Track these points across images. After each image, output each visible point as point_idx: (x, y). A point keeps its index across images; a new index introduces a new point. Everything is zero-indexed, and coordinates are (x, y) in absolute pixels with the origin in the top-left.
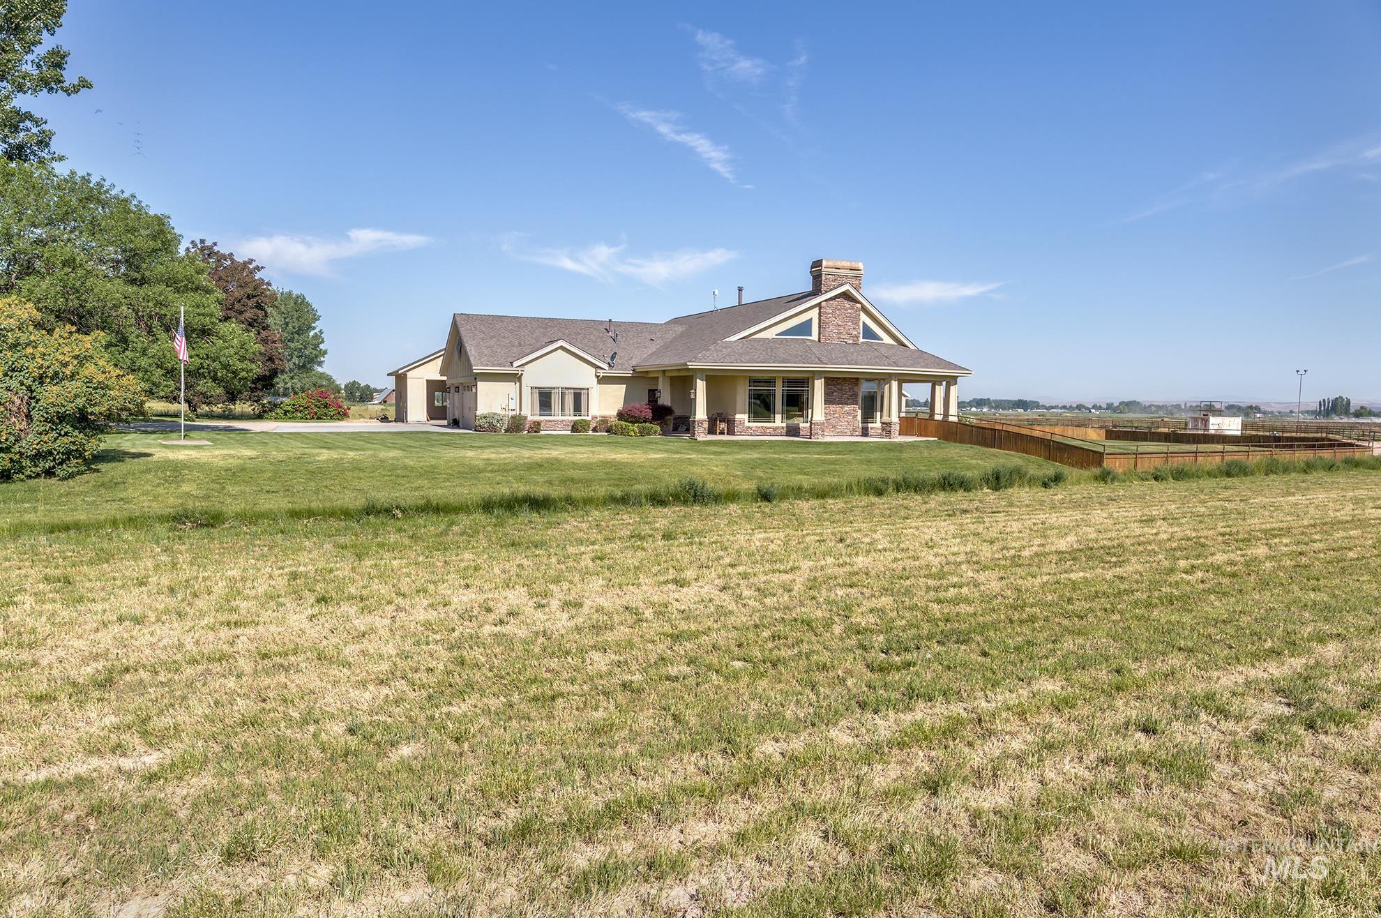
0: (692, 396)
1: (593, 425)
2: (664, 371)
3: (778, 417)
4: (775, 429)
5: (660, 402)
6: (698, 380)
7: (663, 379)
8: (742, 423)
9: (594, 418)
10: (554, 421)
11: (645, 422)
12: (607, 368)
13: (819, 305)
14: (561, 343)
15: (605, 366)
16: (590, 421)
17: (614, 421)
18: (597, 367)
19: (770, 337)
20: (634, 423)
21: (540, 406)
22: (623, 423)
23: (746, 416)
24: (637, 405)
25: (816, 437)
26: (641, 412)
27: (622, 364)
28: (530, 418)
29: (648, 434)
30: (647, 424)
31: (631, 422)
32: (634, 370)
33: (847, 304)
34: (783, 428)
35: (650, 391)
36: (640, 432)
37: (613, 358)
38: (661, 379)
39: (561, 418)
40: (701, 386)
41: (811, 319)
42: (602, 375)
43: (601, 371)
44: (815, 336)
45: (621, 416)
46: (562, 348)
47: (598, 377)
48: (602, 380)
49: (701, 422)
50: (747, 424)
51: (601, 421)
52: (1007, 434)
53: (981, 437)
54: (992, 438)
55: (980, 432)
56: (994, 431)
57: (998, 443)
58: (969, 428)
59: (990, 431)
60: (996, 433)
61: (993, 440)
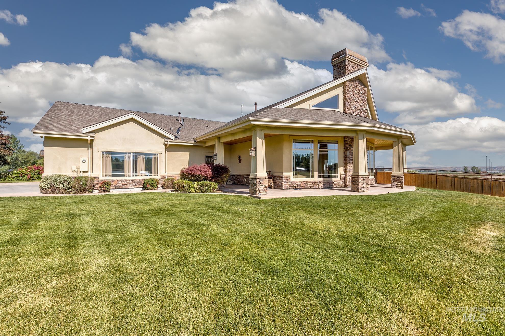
0: (253, 154)
1: (161, 183)
2: (219, 138)
3: (316, 174)
4: (314, 183)
5: (216, 163)
6: (258, 138)
7: (219, 145)
8: (288, 178)
9: (164, 177)
10: (126, 180)
11: (205, 180)
12: (173, 138)
13: (344, 84)
14: (131, 116)
15: (172, 137)
16: (158, 180)
17: (178, 180)
18: (165, 137)
19: (308, 108)
20: (195, 181)
21: (113, 168)
22: (186, 181)
23: (291, 174)
24: (198, 166)
25: (362, 190)
26: (201, 171)
27: (186, 137)
28: (101, 178)
29: (207, 191)
30: (207, 182)
31: (191, 180)
32: (195, 141)
33: (360, 87)
34: (319, 182)
35: (207, 157)
36: (200, 189)
37: (178, 131)
38: (216, 146)
39: (132, 178)
40: (260, 143)
41: (338, 95)
42: (169, 143)
43: (169, 140)
44: (341, 109)
45: (183, 175)
46: (132, 120)
47: (166, 145)
48: (170, 148)
49: (262, 179)
50: (292, 179)
51: (168, 179)
52: (497, 183)
53: (465, 185)
54: (478, 187)
55: (463, 182)
56: (482, 180)
57: (486, 189)
58: (450, 178)
59: (475, 180)
60: (485, 183)
61: (480, 188)
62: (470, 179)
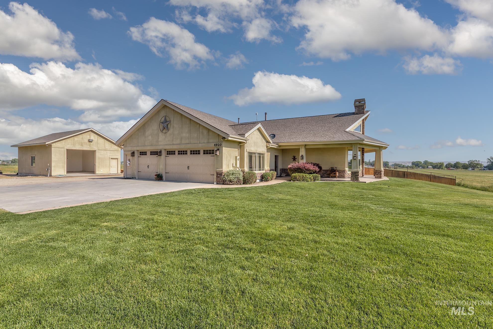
15: (271, 141)
41: (361, 124)
42: (270, 146)
43: (270, 144)
44: (361, 132)
47: (267, 147)
52: (410, 173)
53: (397, 174)
54: (402, 175)
55: (396, 173)
56: (404, 172)
57: (406, 176)
58: (391, 171)
59: (401, 172)
60: (405, 173)
61: (403, 175)
62: (399, 171)
